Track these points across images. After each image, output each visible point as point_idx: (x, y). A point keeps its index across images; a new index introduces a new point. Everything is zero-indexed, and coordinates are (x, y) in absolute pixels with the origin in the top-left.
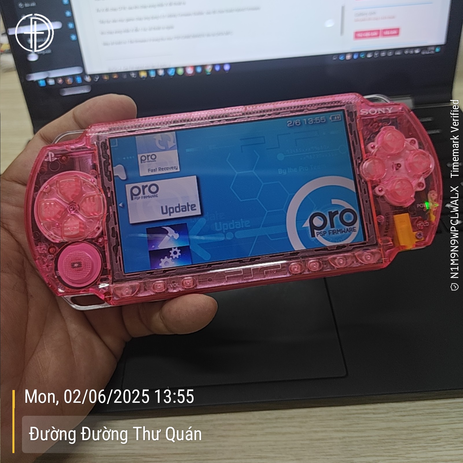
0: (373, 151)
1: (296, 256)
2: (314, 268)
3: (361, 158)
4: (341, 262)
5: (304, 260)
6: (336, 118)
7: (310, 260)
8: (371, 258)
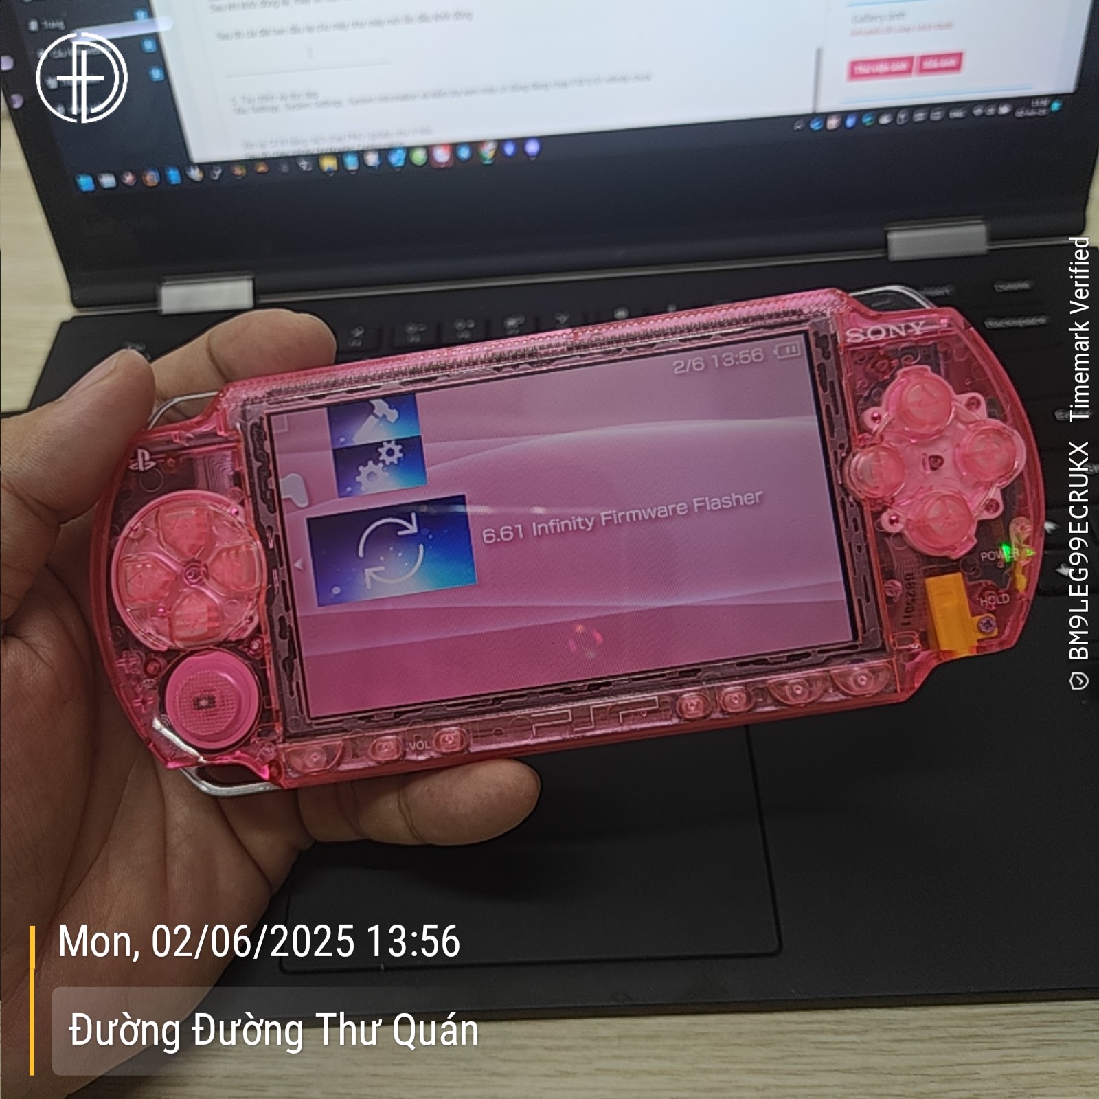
0: (875, 427)
1: (694, 678)
2: (734, 706)
3: (846, 446)
4: (799, 692)
5: (713, 687)
6: (788, 350)
7: (727, 686)
8: (868, 682)
